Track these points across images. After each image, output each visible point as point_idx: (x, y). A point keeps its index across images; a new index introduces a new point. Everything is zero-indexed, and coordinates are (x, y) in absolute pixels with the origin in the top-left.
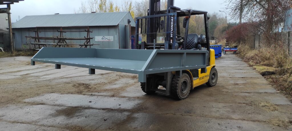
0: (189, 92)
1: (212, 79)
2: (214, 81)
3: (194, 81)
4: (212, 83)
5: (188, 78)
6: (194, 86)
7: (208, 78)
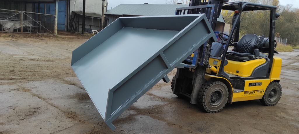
0: (224, 105)
1: (271, 96)
2: (272, 100)
3: (234, 94)
4: (269, 101)
5: (223, 89)
6: (233, 100)
7: (263, 94)
